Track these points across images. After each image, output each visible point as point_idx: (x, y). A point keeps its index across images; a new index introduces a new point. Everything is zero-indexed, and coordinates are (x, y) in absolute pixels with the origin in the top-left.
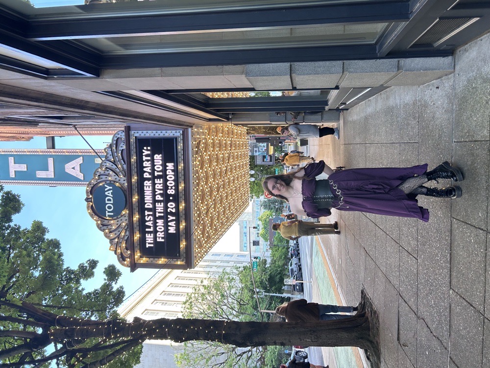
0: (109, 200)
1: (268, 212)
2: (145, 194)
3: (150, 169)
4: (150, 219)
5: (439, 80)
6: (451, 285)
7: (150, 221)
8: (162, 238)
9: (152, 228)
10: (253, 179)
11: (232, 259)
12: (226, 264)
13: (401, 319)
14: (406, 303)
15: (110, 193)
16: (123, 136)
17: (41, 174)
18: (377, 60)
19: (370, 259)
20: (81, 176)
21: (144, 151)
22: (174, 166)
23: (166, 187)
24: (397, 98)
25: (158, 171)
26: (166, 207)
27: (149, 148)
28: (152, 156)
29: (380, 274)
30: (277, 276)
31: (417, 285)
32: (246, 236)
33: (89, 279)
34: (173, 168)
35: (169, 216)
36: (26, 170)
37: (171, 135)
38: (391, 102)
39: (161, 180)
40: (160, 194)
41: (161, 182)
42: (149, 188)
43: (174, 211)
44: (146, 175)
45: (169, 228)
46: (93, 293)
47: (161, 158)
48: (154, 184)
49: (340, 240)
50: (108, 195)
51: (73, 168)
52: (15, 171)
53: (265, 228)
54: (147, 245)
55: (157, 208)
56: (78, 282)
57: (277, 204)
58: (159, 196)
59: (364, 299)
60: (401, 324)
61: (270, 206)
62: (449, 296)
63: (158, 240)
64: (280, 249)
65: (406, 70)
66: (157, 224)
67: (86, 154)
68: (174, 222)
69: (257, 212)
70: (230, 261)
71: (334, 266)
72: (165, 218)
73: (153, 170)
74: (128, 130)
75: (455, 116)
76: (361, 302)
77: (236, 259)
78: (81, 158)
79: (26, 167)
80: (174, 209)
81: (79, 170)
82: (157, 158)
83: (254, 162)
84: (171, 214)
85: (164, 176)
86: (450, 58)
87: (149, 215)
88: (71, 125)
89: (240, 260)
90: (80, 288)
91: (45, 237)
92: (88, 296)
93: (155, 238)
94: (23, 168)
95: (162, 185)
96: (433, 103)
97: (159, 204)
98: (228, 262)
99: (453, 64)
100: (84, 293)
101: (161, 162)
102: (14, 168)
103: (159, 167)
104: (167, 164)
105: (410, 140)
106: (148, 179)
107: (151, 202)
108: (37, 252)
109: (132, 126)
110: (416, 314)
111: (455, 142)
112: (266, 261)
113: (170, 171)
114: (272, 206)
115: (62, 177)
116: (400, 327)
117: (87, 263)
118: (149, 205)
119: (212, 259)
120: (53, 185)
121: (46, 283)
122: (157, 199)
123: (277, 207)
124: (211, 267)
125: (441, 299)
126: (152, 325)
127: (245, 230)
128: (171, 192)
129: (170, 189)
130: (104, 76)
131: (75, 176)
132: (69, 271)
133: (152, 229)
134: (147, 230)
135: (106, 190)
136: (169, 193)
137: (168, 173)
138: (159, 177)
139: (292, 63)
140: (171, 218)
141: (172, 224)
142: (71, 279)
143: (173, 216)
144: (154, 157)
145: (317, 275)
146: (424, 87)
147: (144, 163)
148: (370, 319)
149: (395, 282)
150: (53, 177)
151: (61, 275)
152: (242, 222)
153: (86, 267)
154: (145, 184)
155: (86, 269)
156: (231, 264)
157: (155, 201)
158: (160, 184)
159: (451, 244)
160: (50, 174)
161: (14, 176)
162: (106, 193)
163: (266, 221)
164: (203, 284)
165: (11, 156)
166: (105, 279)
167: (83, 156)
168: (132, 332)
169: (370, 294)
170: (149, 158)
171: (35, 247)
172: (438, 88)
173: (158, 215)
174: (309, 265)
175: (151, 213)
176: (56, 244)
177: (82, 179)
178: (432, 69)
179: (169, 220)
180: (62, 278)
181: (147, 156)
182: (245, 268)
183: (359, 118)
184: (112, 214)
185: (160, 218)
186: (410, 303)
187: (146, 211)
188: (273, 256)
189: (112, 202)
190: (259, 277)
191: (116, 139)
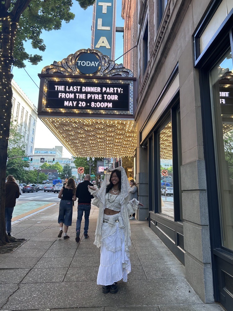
0: (88, 64)
1: (62, 168)
2: (92, 87)
3: (108, 92)
4: (75, 90)
5: (195, 293)
6: (53, 309)
7: (73, 89)
8: (61, 97)
9: (69, 90)
10: (88, 159)
11: (30, 143)
12: (26, 138)
13: (12, 271)
14: (27, 274)
15: (93, 65)
16: (130, 76)
17: (100, 21)
18: (210, 249)
19: (50, 245)
20: (98, 46)
21: (120, 88)
22: (110, 108)
23: (96, 101)
24: (171, 262)
25: (107, 97)
26: (82, 100)
27: (122, 92)
28: (117, 93)
29: (41, 253)
30: (16, 174)
31: (44, 283)
32: (45, 153)
33: (32, 45)
34: (108, 107)
35: (76, 102)
36: (103, 12)
37: (130, 107)
38: (166, 258)
39: (101, 99)
40: (91, 97)
41: (100, 99)
42: (96, 90)
43: (80, 105)
44: (104, 89)
45: (68, 102)
46: (22, 47)
47: (115, 99)
48: (98, 93)
49: (54, 221)
50: (92, 63)
51: (103, 42)
52: (102, 6)
53: (50, 167)
54: (56, 86)
55: (82, 94)
56: (31, 38)
57: (68, 175)
58: (90, 96)
59: (18, 241)
60: (9, 271)
61: (66, 171)
62: (45, 308)
63: (60, 94)
64: (35, 177)
65: (204, 269)
66: (71, 94)
67: (112, 51)
68: (72, 105)
69: (62, 161)
70: (28, 141)
71: (33, 217)
72: (75, 99)
73: (108, 94)
74: (134, 80)
75: (176, 306)
76: (16, 239)
77: (30, 146)
78: (110, 48)
79: (105, 12)
80: (81, 106)
81: (102, 45)
82: (115, 97)
83: (99, 160)
84: (78, 104)
85: (103, 100)
86: (213, 300)
87: (77, 88)
88: (138, 44)
89: (28, 148)
90: (26, 39)
91: (63, 20)
92: (21, 44)
93: (62, 92)
94: (104, 11)
95: (98, 99)
96: (178, 289)
97: (85, 96)
98: (28, 140)
99: (209, 302)
100: (24, 42)
101: (113, 99)
102: (105, 6)
103: (110, 97)
104: (111, 103)
105: (147, 273)
106: (101, 90)
107: (86, 91)
108: (53, 14)
109: (136, 82)
110: (20, 282)
111: (158, 306)
112: (28, 167)
113: (107, 105)
114: (66, 172)
115: (98, 34)
116: (6, 270)
117: (44, 44)
118: (84, 89)
119: (31, 128)
120: (92, 28)
121: (34, 17)
122: (88, 95)
123: (65, 175)
124: (25, 128)
125: (40, 302)
126: (8, 86)
127: (49, 152)
128: (93, 104)
129: (94, 104)
130: (195, 71)
131: (98, 43)
132: (39, 33)
133: (67, 90)
134: (67, 87)
135: (96, 62)
136: (92, 103)
137: (105, 103)
138: (103, 97)
139: (206, 191)
140: (75, 103)
141: (71, 104)
142: (33, 33)
143: (76, 104)
144: (116, 95)
145: (23, 204)
146: (186, 281)
147: (112, 88)
148: (5, 246)
149: (39, 265)
150: (98, 29)
151: (37, 28)
152: (56, 151)
153: (41, 44)
154: (98, 88)
155: (39, 44)
156: (26, 141)
157: (86, 93)
158: (98, 98)
159: (85, 307)
160: (100, 27)
161: (99, 4)
162: (93, 62)
163: (56, 167)
164: (14, 121)
165: (112, 4)
166: (31, 55)
167: (111, 49)
168: (4, 72)
169: (23, 245)
170: (115, 92)
171: (57, 13)
172: (189, 292)
173: (77, 95)
174: (27, 198)
175: (79, 90)
176: (58, 26)
177: (96, 47)
178: (205, 287)
179: (74, 102)
180: (35, 27)
181: (117, 90)
182: (24, 151)
183: (147, 234)
184: (79, 65)
185: (75, 96)
186: (27, 277)
187: (80, 87)
188: (31, 172)
189: (87, 65)
190: (17, 161)
191: (128, 71)
